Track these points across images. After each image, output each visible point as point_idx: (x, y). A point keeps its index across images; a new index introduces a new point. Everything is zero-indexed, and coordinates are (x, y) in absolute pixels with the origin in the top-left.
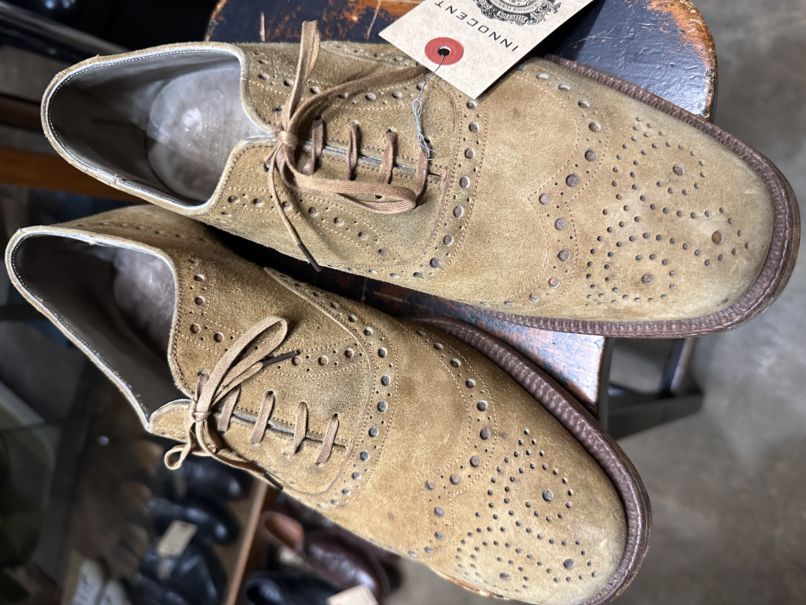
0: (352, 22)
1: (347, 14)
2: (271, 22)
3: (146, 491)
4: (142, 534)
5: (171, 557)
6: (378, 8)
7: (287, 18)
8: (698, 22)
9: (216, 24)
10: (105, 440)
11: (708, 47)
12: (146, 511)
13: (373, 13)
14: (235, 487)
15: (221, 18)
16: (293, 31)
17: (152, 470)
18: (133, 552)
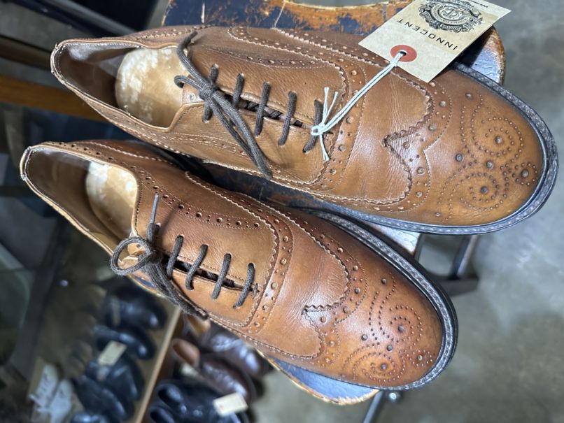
0: (265, 15)
1: (261, 10)
2: (209, 10)
3: (93, 319)
4: (88, 349)
5: (107, 366)
6: (283, 8)
7: (220, 9)
8: (495, 37)
9: (172, 8)
10: (65, 283)
11: (500, 54)
12: (92, 333)
13: (279, 11)
14: (154, 320)
15: (175, 4)
16: (224, 18)
17: (98, 305)
18: (81, 360)
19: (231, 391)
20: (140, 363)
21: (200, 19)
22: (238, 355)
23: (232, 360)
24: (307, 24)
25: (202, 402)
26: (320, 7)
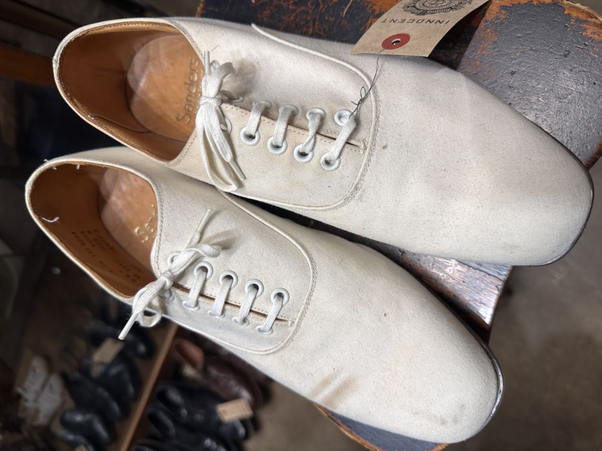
3: (88, 313)
4: (82, 344)
5: (102, 363)
12: (87, 328)
19: (236, 397)
20: (138, 362)
25: (204, 406)
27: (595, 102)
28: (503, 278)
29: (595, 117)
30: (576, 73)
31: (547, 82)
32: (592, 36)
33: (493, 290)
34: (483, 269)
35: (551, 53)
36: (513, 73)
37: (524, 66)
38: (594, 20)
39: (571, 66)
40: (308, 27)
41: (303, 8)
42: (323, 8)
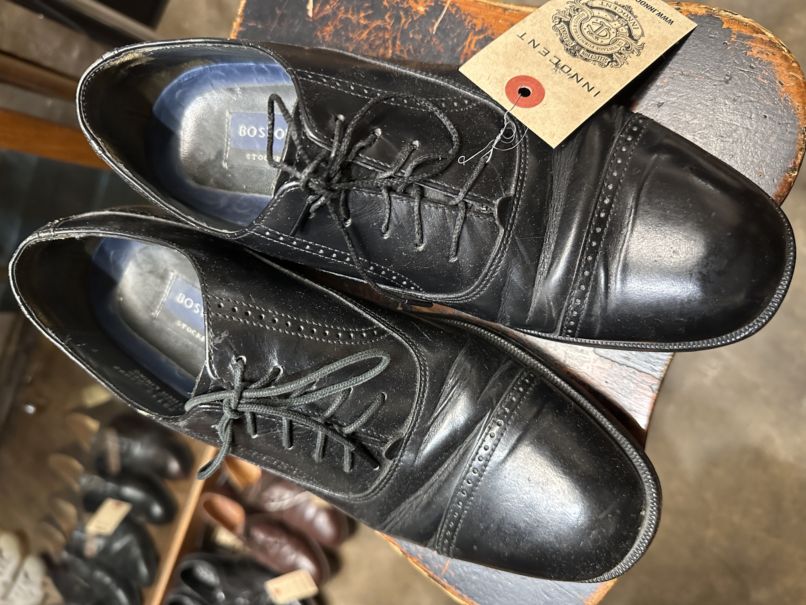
0: (417, 12)
1: (412, 3)
3: (77, 465)
4: (70, 510)
5: (99, 536)
6: (449, 2)
8: (798, 76)
12: (76, 487)
13: (444, 7)
14: (174, 466)
16: (346, 11)
17: (87, 446)
18: (58, 528)
19: (293, 568)
20: (153, 530)
21: (307, 10)
22: (302, 516)
23: (294, 523)
24: (489, 32)
25: (249, 585)
26: (512, 6)
27: (767, 141)
28: (659, 375)
29: (768, 159)
30: (741, 103)
31: (704, 116)
32: (758, 55)
33: (646, 392)
34: (632, 365)
35: (708, 78)
36: (660, 105)
37: (674, 96)
38: (760, 36)
39: (734, 94)
40: (386, 48)
41: (379, 22)
42: (405, 22)
